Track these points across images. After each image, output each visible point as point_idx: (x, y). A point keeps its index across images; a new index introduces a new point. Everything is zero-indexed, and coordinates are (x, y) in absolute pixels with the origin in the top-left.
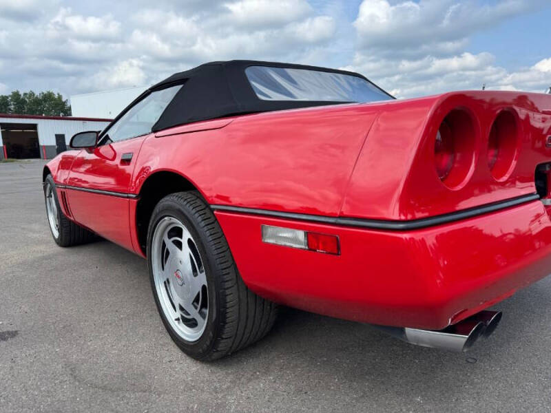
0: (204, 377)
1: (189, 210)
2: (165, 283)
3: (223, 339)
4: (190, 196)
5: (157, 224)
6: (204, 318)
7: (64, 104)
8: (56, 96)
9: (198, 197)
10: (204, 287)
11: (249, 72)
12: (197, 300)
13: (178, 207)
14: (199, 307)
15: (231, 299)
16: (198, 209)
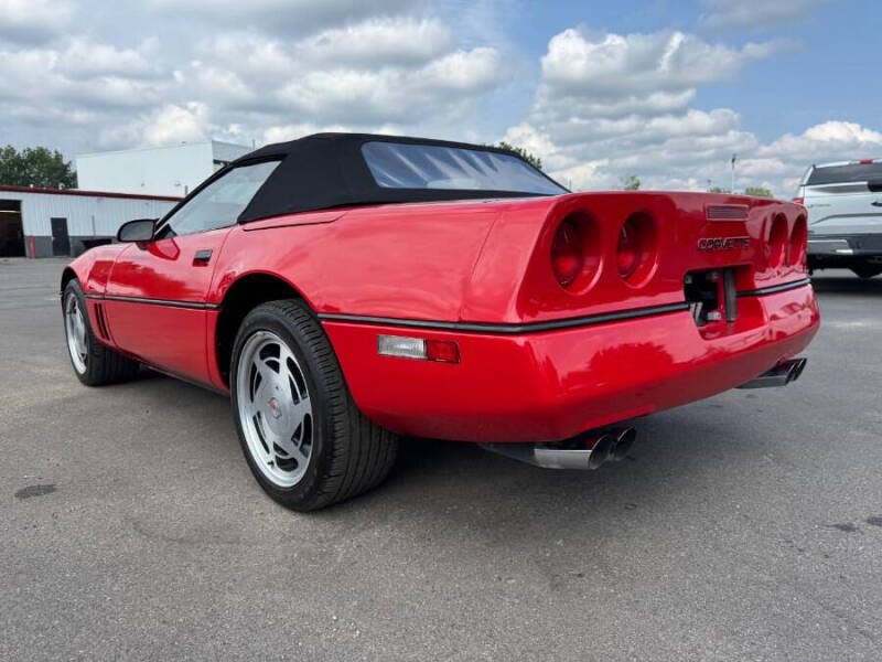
0: (305, 528)
1: (290, 321)
2: (254, 418)
3: (330, 477)
4: (291, 304)
5: (245, 342)
6: (306, 456)
7: (65, 168)
8: (53, 155)
9: (301, 306)
10: (307, 416)
11: (366, 150)
12: (297, 434)
13: (275, 317)
14: (300, 443)
15: (341, 428)
16: (300, 320)
